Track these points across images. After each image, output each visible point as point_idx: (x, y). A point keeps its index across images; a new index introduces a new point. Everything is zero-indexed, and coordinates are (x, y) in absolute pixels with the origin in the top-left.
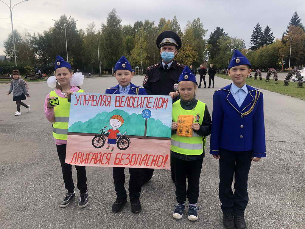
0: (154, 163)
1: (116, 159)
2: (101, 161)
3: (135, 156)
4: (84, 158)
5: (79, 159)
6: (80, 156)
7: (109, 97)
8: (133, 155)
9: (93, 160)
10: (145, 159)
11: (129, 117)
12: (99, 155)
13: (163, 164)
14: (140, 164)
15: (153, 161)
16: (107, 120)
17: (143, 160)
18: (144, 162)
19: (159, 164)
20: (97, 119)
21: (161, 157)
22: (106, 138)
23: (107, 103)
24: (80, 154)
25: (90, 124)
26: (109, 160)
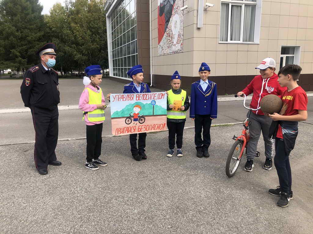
0: (158, 128)
1: (139, 129)
2: (130, 131)
3: (148, 126)
4: (122, 131)
5: (119, 132)
6: (119, 130)
7: (133, 95)
8: (147, 126)
9: (127, 131)
10: (153, 127)
11: (144, 106)
12: (130, 128)
13: (163, 128)
14: (151, 130)
15: (158, 127)
16: (132, 108)
17: (152, 127)
18: (153, 128)
19: (161, 128)
20: (127, 108)
21: (162, 125)
22: (133, 118)
23: (131, 98)
24: (119, 129)
25: (123, 111)
26: (135, 130)
